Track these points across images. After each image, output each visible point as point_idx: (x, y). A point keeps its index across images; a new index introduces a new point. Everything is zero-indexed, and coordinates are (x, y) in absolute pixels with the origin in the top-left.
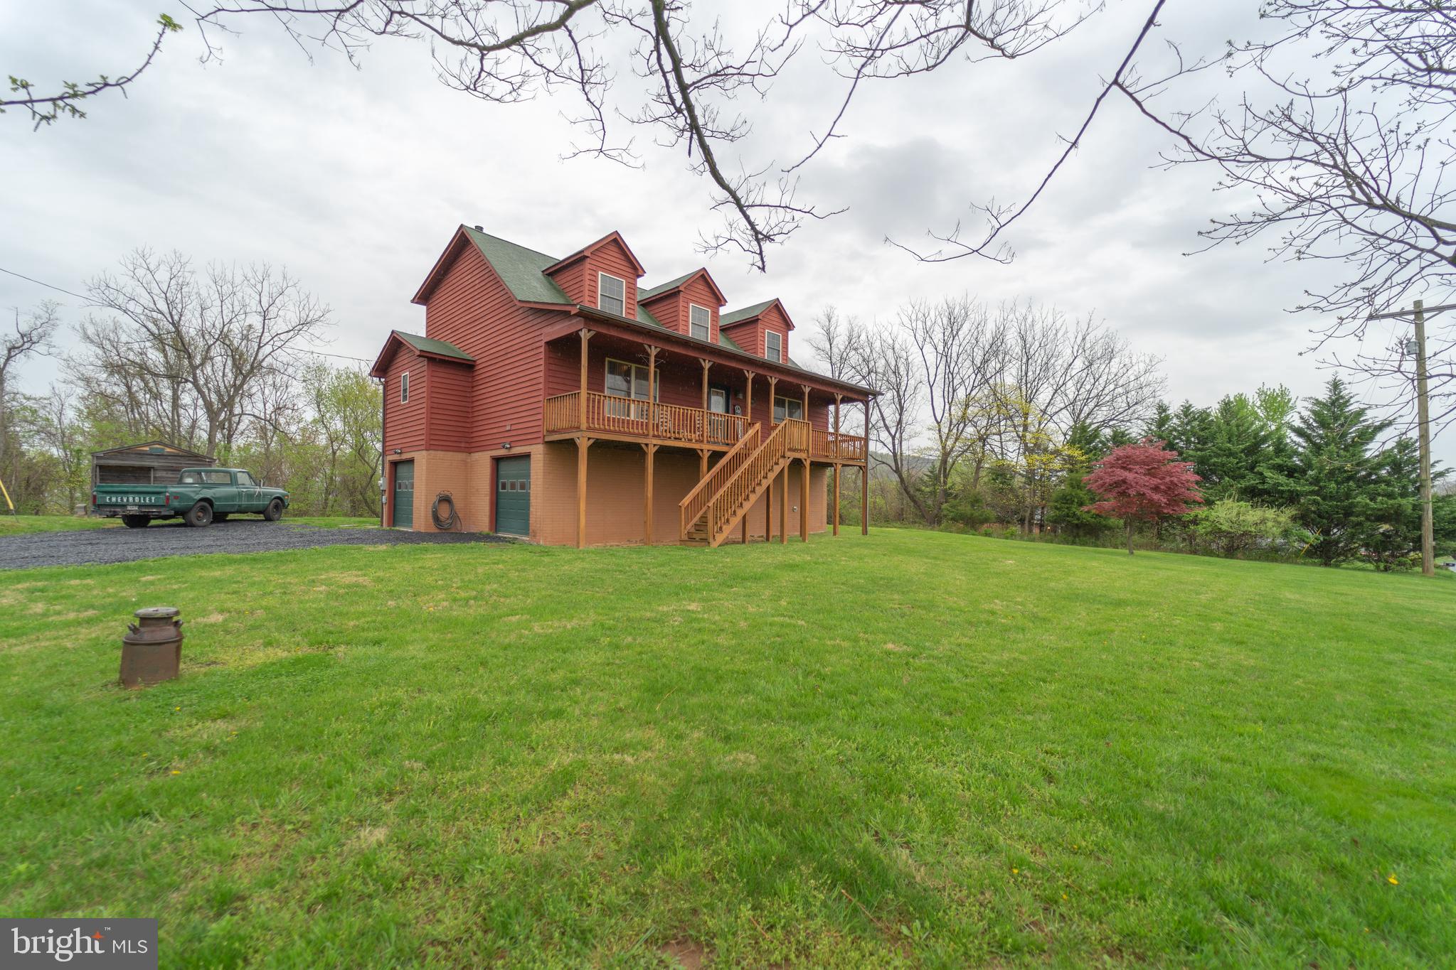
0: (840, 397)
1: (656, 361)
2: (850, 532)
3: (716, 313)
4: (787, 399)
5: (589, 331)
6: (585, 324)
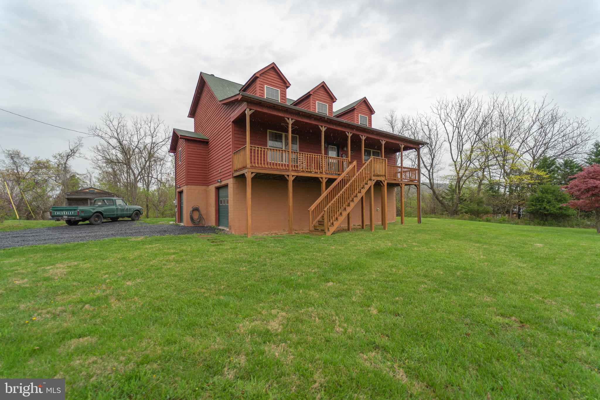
0: (403, 146)
1: (292, 127)
2: (411, 221)
3: (331, 107)
4: (372, 150)
5: (250, 110)
6: (248, 105)
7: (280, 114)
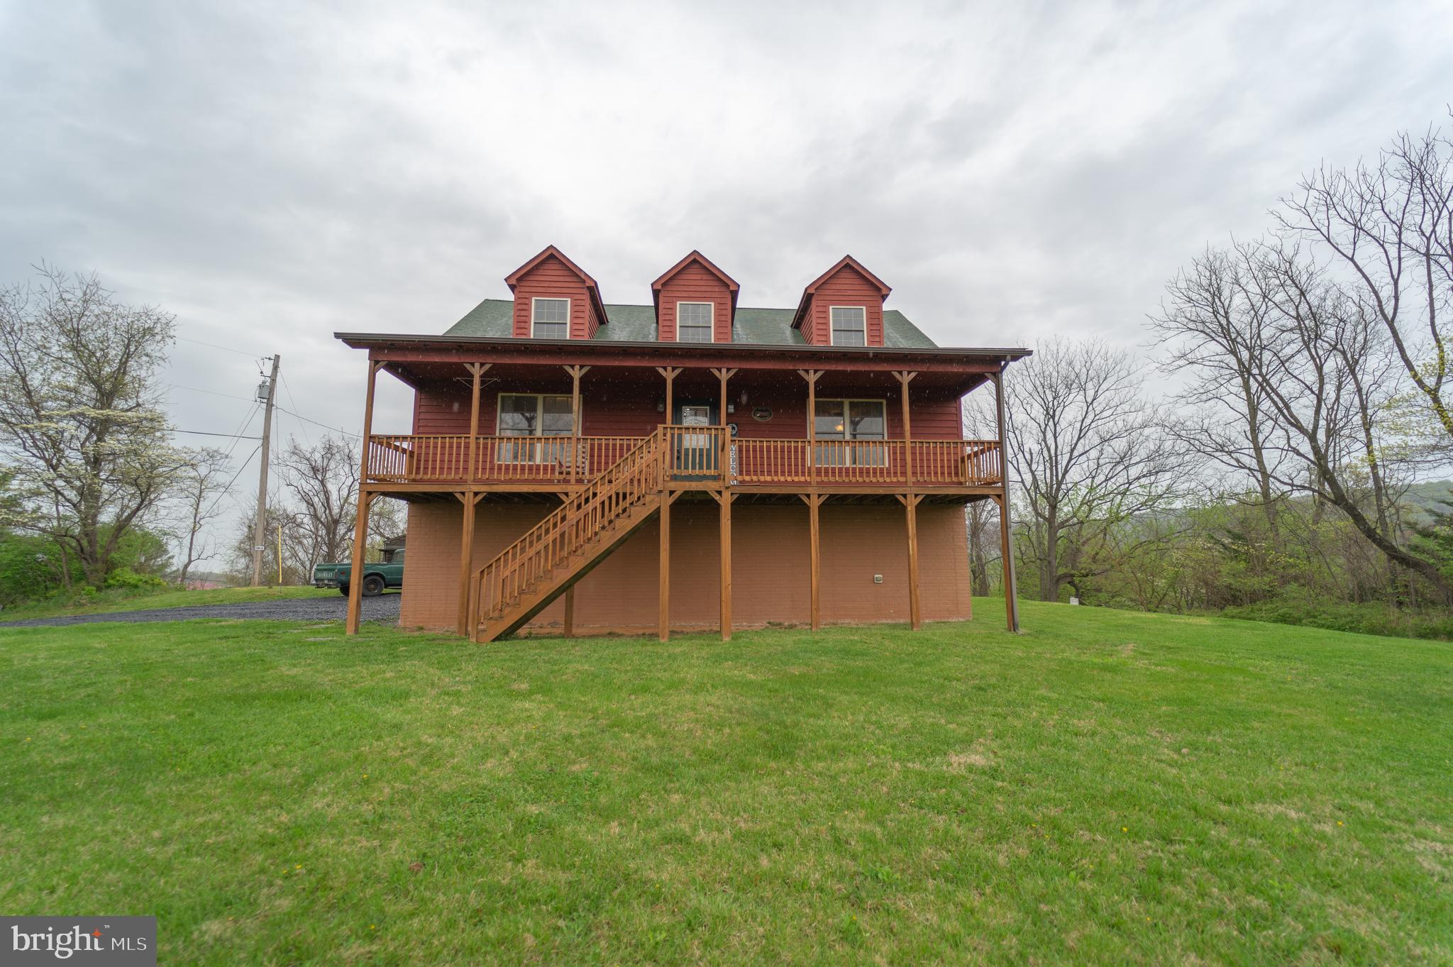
4: (846, 401)
7: (454, 359)
